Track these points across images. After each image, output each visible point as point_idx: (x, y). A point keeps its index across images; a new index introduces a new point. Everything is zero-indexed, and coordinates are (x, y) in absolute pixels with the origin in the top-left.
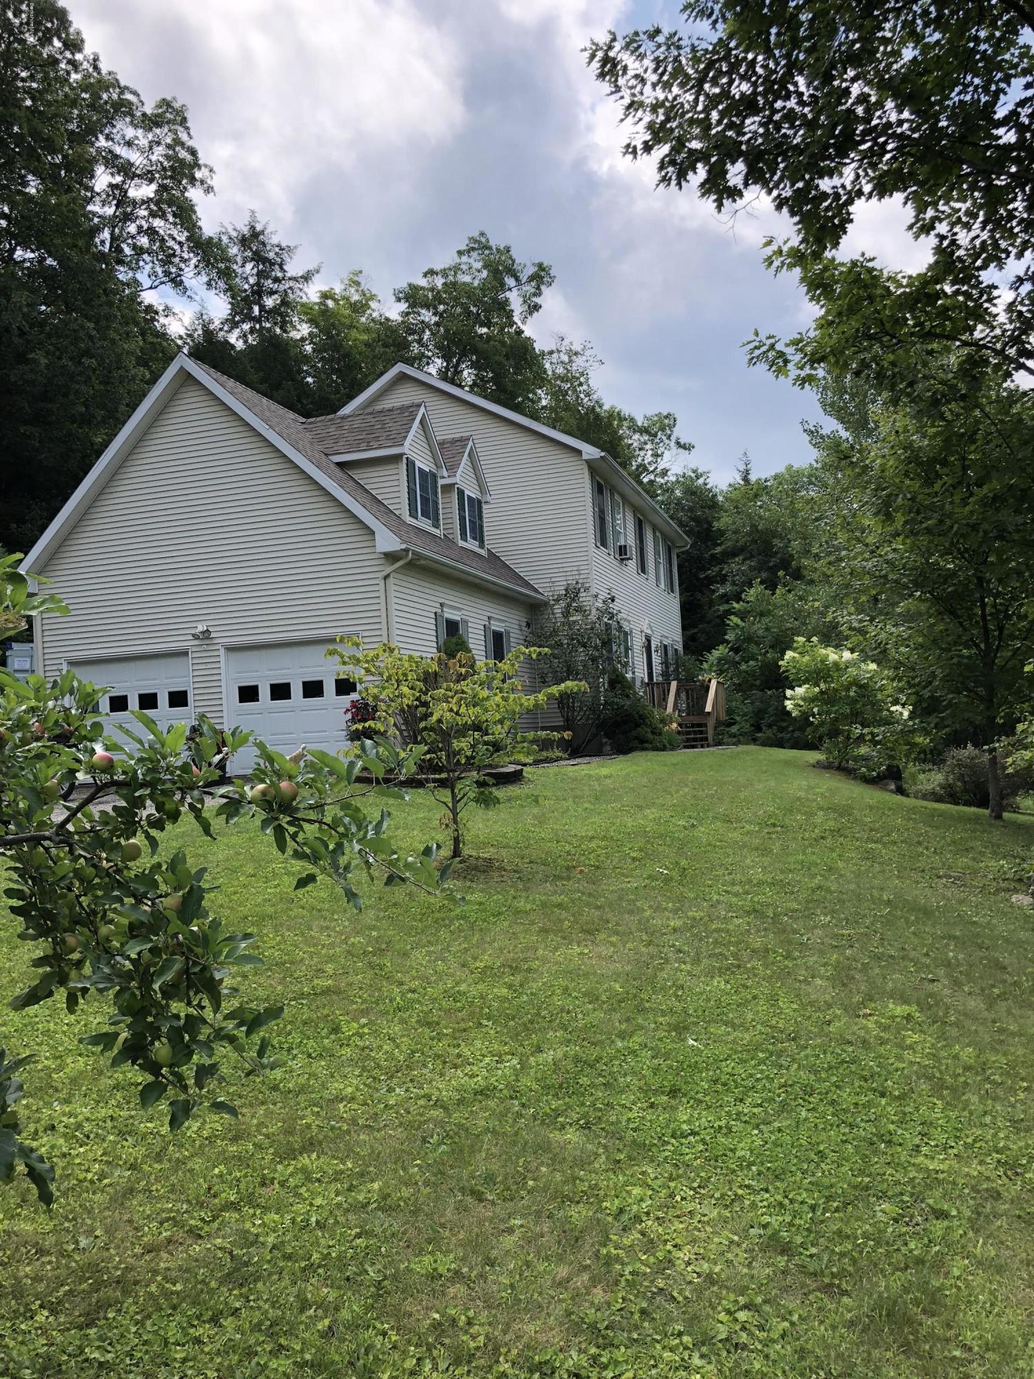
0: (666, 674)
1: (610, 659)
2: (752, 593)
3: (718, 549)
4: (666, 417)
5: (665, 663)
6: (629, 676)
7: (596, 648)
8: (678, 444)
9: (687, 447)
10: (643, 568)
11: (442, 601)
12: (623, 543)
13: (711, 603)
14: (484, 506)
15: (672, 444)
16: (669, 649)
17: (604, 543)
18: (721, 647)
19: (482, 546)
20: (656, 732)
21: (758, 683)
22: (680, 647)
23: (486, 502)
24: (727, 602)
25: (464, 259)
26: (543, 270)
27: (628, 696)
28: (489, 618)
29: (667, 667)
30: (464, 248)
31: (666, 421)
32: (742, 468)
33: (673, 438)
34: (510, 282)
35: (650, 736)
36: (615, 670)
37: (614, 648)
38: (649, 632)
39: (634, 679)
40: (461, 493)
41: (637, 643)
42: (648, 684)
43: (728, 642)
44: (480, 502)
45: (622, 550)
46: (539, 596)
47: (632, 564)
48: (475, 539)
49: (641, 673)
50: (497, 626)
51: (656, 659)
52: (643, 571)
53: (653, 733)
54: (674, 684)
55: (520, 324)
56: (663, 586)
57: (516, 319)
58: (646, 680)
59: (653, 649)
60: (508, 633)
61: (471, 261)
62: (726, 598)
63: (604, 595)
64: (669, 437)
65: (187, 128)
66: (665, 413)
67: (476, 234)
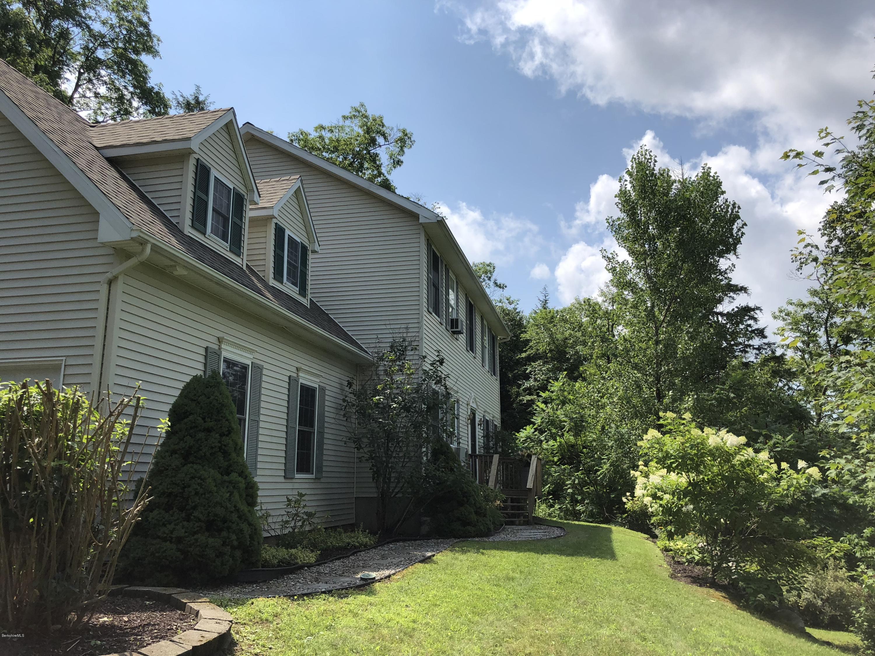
0: (486, 447)
1: (435, 428)
2: (556, 386)
3: (524, 355)
4: (488, 265)
5: (486, 436)
6: (454, 446)
7: (420, 412)
8: (495, 283)
9: (501, 287)
10: (471, 346)
11: (220, 335)
12: (454, 317)
13: (518, 394)
14: (311, 256)
15: (491, 283)
16: (491, 425)
17: (437, 310)
18: (528, 427)
19: (303, 292)
20: (480, 512)
21: (556, 459)
22: (498, 423)
23: (314, 252)
24: (530, 394)
25: (348, 122)
26: (406, 135)
27: (452, 470)
28: (298, 369)
29: (488, 441)
30: (347, 114)
31: (488, 268)
32: (542, 298)
33: (492, 279)
34: (380, 140)
35: (474, 517)
36: (439, 439)
37: (440, 416)
38: (474, 406)
39: (458, 449)
40: (280, 231)
41: (464, 414)
42: (471, 456)
43: (534, 424)
44: (304, 249)
45: (454, 324)
46: (362, 354)
47: (462, 338)
48: (295, 284)
49: (466, 444)
50: (305, 379)
51: (479, 432)
52: (472, 350)
53: (476, 513)
54: (496, 458)
55: (386, 174)
56: (487, 368)
57: (384, 170)
58: (470, 452)
59: (477, 420)
60: (322, 389)
61: (353, 125)
62: (529, 391)
63: (432, 357)
64: (489, 279)
65: (148, 13)
66: (488, 263)
67: (357, 105)
